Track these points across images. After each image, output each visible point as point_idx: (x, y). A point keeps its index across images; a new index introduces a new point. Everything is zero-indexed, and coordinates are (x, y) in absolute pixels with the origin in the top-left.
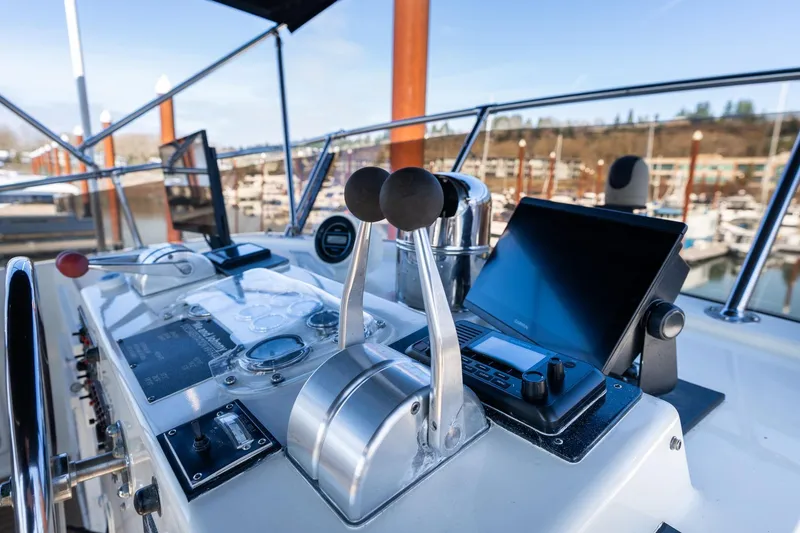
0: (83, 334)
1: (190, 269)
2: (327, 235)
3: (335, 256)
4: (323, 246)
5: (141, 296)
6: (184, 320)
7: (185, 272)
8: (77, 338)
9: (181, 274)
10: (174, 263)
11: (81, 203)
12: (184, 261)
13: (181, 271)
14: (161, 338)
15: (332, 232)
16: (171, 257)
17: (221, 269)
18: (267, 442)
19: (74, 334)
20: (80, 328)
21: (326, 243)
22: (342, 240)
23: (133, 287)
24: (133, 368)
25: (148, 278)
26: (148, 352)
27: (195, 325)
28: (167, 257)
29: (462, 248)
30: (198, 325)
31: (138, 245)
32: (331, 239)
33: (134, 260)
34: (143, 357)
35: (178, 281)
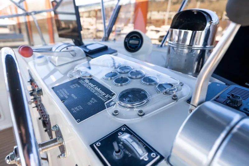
0: (32, 81)
1: (76, 54)
2: (129, 40)
3: (133, 49)
4: (128, 45)
5: (55, 66)
6: (79, 78)
7: (74, 56)
8: (29, 83)
9: (72, 56)
10: (69, 51)
11: (17, 28)
12: (73, 51)
13: (72, 55)
14: (72, 87)
15: (131, 38)
16: (67, 49)
17: (88, 54)
18: (157, 156)
19: (28, 82)
20: (30, 79)
21: (129, 43)
22: (136, 42)
23: (51, 62)
24: (63, 102)
25: (58, 58)
26: (68, 94)
27: (85, 81)
28: (66, 48)
29: (202, 47)
30: (87, 81)
31: (44, 44)
32: (131, 42)
33: (50, 50)
34: (67, 97)
35: (70, 60)
